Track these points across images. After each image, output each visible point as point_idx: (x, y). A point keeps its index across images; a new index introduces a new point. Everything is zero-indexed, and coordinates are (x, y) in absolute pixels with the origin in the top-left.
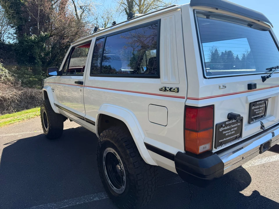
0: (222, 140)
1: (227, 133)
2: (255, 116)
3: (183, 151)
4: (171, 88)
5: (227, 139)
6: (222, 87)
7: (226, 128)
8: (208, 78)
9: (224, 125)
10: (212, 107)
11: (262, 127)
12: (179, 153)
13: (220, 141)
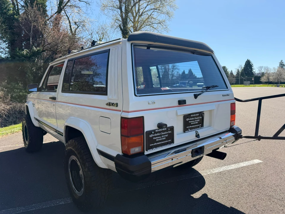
0: (153, 145)
1: (158, 139)
2: (190, 127)
3: (121, 153)
4: (113, 104)
5: (158, 143)
6: (151, 103)
7: (156, 135)
8: (139, 96)
9: (153, 133)
10: (142, 118)
11: (198, 136)
12: (118, 155)
13: (150, 145)
